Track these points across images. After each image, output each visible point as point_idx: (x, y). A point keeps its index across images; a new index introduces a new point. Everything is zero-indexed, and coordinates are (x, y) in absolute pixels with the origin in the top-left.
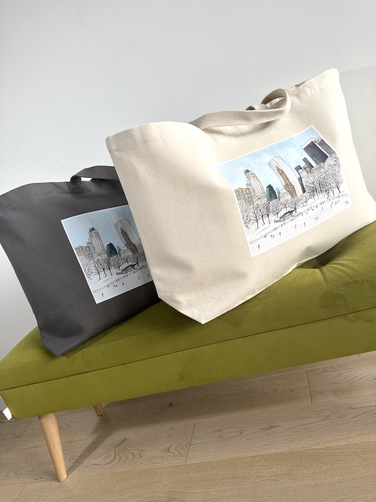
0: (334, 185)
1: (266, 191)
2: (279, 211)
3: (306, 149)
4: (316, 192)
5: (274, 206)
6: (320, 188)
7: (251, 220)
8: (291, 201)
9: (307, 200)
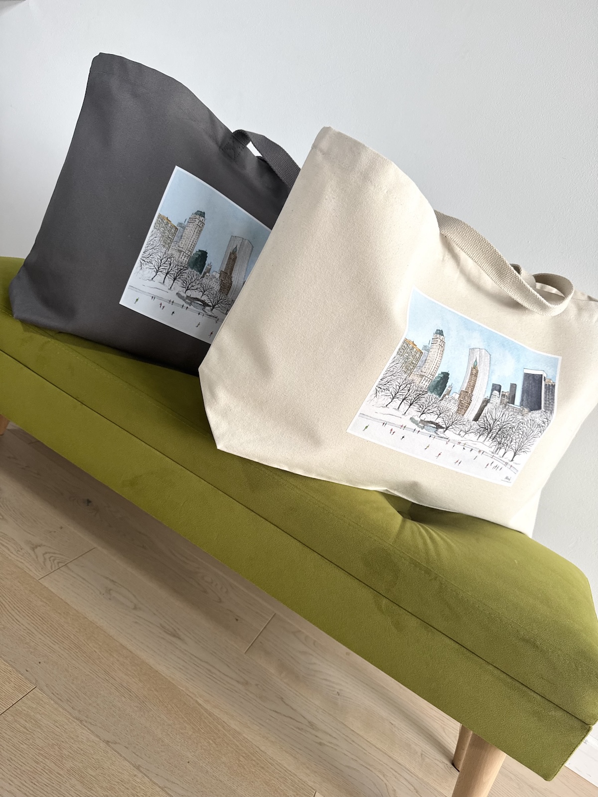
0: (514, 446)
1: (437, 375)
2: (428, 412)
3: (527, 376)
4: (489, 433)
5: (428, 401)
6: (497, 434)
7: (389, 390)
8: (451, 414)
9: (470, 432)
